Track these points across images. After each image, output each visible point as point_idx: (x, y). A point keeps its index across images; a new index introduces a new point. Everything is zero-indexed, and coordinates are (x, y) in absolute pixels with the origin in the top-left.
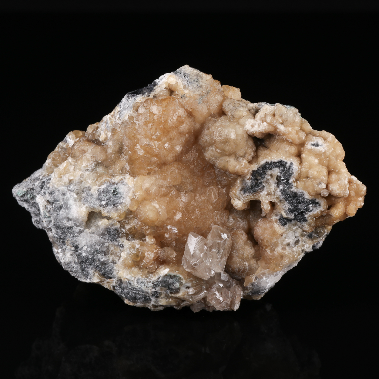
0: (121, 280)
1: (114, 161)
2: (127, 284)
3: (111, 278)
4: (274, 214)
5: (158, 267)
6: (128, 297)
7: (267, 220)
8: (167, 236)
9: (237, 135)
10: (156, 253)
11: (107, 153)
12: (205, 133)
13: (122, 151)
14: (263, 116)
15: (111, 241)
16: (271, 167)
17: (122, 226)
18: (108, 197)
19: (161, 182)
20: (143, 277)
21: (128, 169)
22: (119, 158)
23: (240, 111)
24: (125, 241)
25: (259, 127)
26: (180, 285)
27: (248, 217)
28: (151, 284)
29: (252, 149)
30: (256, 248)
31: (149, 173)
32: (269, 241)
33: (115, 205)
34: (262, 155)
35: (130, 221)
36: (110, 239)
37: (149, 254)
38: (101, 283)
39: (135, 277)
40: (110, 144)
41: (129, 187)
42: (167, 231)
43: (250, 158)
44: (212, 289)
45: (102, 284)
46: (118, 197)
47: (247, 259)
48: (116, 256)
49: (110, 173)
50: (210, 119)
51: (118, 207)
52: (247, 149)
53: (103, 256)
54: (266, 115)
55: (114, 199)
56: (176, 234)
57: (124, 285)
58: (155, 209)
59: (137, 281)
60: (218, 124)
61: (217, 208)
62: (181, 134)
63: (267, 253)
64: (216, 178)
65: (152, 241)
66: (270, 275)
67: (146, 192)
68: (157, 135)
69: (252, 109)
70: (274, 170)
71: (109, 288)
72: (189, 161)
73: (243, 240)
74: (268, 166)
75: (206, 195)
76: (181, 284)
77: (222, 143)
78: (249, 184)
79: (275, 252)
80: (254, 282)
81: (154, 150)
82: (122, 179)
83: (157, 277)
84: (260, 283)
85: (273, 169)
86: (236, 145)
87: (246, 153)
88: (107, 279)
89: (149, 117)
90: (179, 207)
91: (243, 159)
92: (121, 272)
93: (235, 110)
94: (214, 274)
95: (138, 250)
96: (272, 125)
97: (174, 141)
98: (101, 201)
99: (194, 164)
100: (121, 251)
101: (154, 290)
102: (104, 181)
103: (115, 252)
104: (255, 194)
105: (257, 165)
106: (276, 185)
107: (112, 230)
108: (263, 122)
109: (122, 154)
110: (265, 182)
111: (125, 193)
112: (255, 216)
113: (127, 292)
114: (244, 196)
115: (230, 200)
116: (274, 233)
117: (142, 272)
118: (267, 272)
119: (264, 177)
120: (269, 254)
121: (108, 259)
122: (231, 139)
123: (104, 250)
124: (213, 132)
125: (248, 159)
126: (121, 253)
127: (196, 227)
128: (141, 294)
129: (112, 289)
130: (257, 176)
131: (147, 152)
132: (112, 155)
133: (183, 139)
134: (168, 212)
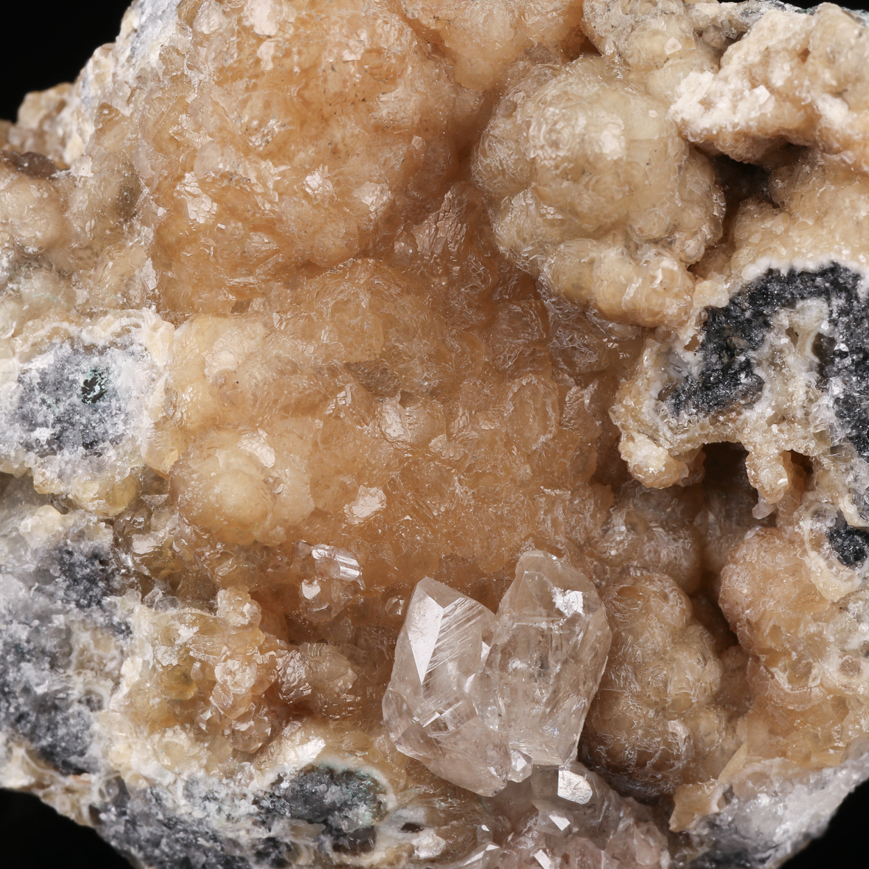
0: (120, 782)
1: (97, 248)
2: (147, 801)
3: (79, 772)
4: (807, 508)
5: (276, 733)
6: (156, 858)
7: (781, 538)
8: (310, 591)
9: (632, 143)
10: (263, 666)
11: (66, 210)
12: (497, 132)
13: (132, 204)
14: (755, 58)
15: (78, 605)
16: (792, 294)
17: (123, 542)
18: (62, 410)
19: (286, 347)
20: (214, 775)
21: (152, 284)
22: (117, 237)
23: (656, 33)
24: (138, 608)
25: (734, 108)
26: (374, 817)
27: (698, 520)
28: (246, 807)
29: (708, 210)
30: (728, 661)
31: (240, 308)
32: (783, 629)
33: (91, 444)
34: (755, 239)
35: (153, 519)
36: (74, 596)
37: (231, 673)
38: (40, 793)
39: (177, 770)
40: (82, 173)
41: (153, 366)
42: (310, 569)
43: (693, 247)
44: (522, 839)
45: (45, 796)
46: (104, 411)
47: (682, 710)
48: (102, 673)
49: (80, 301)
50: (526, 70)
51: (104, 457)
52: (683, 210)
53: (46, 672)
54: (767, 56)
55: (89, 420)
56: (352, 586)
57: (135, 806)
58: (253, 471)
59: (186, 788)
60: (551, 91)
61: (552, 473)
62: (382, 130)
63: (778, 685)
64: (549, 339)
65: (243, 614)
66: (793, 785)
67: (216, 389)
68: (271, 132)
69: (712, 29)
70: (803, 309)
71: (72, 816)
72: (422, 259)
73: (669, 625)
74: (775, 288)
75: (501, 413)
76: (380, 811)
77: (565, 175)
78: (695, 371)
79: (810, 680)
80: (718, 814)
81: (259, 199)
82: (126, 331)
83: (271, 777)
84: (746, 819)
85: (800, 304)
86: (627, 188)
87: (674, 228)
88: (66, 775)
89: (234, 50)
90: (370, 464)
91: (658, 254)
92: (119, 747)
93: (633, 29)
94: (524, 770)
95: (188, 651)
96: (796, 102)
97: (354, 164)
98: (31, 424)
99: (447, 272)
100: (122, 652)
101: (262, 833)
102: (50, 338)
103: (95, 659)
104: (721, 418)
105: (726, 282)
106: (813, 377)
107: (82, 558)
108: (754, 86)
109: (134, 221)
110: (765, 364)
111: (135, 394)
112: (728, 516)
113: (148, 836)
114: (674, 422)
115: (618, 439)
116: (808, 596)
117: (208, 748)
118: (774, 771)
119: (763, 340)
120: (782, 690)
121: (69, 688)
122: (599, 157)
123: (50, 644)
124: (524, 126)
125: (682, 256)
126: (121, 663)
127: (452, 557)
128: (209, 849)
129: (86, 820)
130: (727, 332)
131: (228, 211)
132: (88, 224)
133: (395, 156)
134: (317, 485)
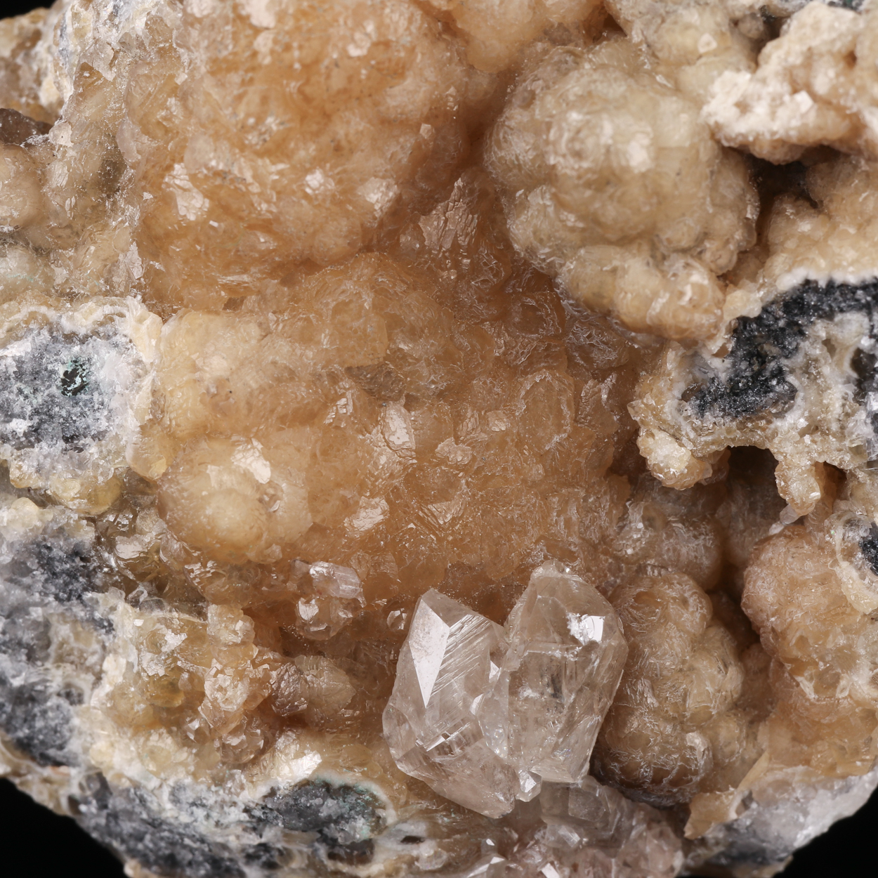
0: (100, 777)
1: (78, 227)
2: (131, 801)
3: (57, 764)
4: (839, 517)
5: (269, 744)
6: (139, 851)
7: (810, 543)
8: (307, 611)
9: (659, 151)
10: (252, 681)
11: (43, 185)
12: (512, 123)
13: (116, 180)
14: (796, 60)
15: (57, 598)
16: (830, 306)
17: (106, 539)
18: (40, 400)
19: (282, 351)
20: (202, 782)
21: (137, 273)
22: (97, 215)
23: (688, 27)
24: (122, 606)
25: (773, 115)
26: (372, 831)
27: (720, 512)
28: (236, 814)
29: (741, 213)
30: (750, 663)
31: (233, 304)
32: (811, 641)
33: (72, 438)
34: (790, 244)
35: (138, 521)
36: (53, 589)
37: (221, 689)
38: (17, 781)
39: (163, 775)
40: (62, 142)
41: (138, 362)
42: (307, 587)
43: (726, 259)
44: (529, 852)
45: (22, 784)
46: (85, 405)
47: (702, 723)
48: (81, 665)
49: (59, 280)
50: (545, 52)
51: (86, 453)
52: (714, 215)
53: (23, 664)
54: (810, 58)
55: (69, 413)
56: (352, 604)
57: (116, 803)
59: (172, 794)
60: (574, 86)
61: (566, 473)
62: (389, 124)
63: (802, 693)
64: (565, 334)
65: (235, 632)
66: (816, 790)
67: (208, 399)
68: (269, 131)
69: (748, 19)
70: (841, 323)
71: (51, 806)
72: (430, 253)
73: (688, 632)
74: (812, 299)
75: (512, 412)
76: (378, 825)
77: (588, 185)
78: (723, 377)
79: (838, 690)
80: (736, 820)
81: (255, 199)
82: (109, 319)
83: (263, 790)
84: (766, 824)
85: (838, 317)
86: (654, 200)
87: (705, 235)
88: (43, 766)
89: (229, 41)
90: (373, 475)
91: (687, 265)
92: (101, 745)
93: (663, 21)
94: (534, 789)
95: (176, 660)
96: (840, 110)
97: (357, 161)
98: (6, 415)
99: (457, 265)
100: (104, 647)
101: (253, 840)
102: (27, 322)
103: (76, 653)
104: (750, 425)
105: (759, 290)
106: (850, 390)
107: (61, 554)
108: (795, 91)
109: (117, 196)
110: (798, 372)
111: (119, 389)
112: (752, 509)
113: (131, 831)
114: (698, 423)
115: (636, 432)
116: (839, 606)
117: (196, 755)
118: (797, 778)
119: (797, 349)
120: (808, 700)
121: (47, 681)
122: (627, 169)
123: (28, 636)
124: (544, 127)
125: (713, 266)
126: (103, 659)
127: (459, 566)
128: (196, 849)
129: (65, 809)
130: (760, 340)
131: (221, 208)
132: (68, 202)
133: (401, 149)
134: (314, 499)
